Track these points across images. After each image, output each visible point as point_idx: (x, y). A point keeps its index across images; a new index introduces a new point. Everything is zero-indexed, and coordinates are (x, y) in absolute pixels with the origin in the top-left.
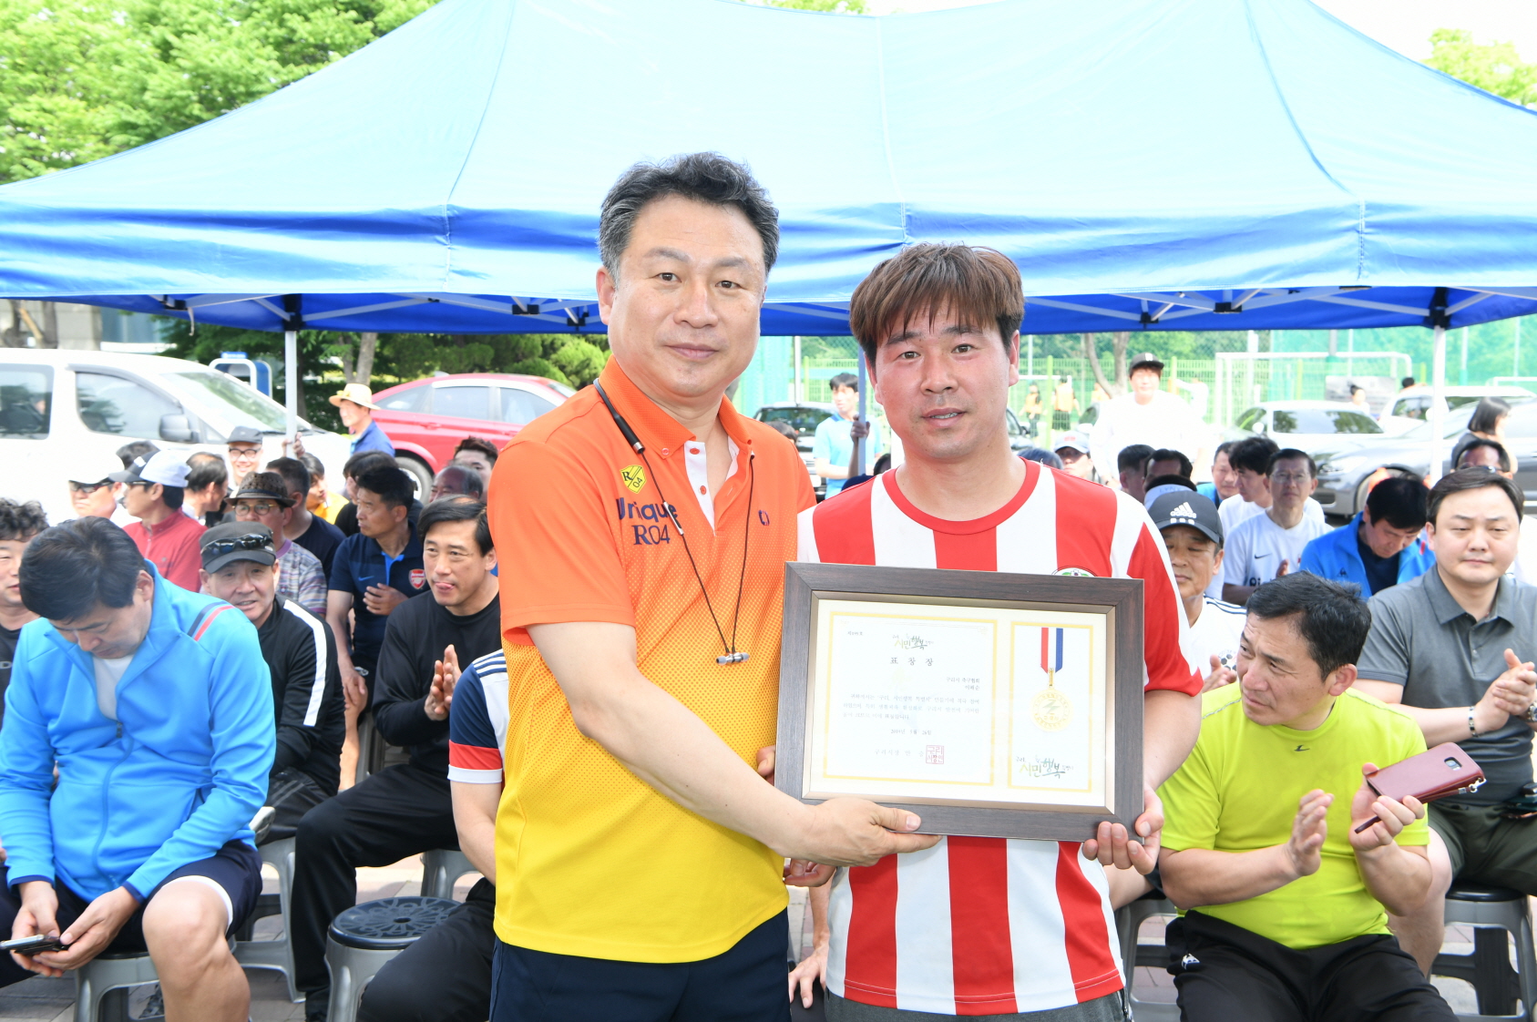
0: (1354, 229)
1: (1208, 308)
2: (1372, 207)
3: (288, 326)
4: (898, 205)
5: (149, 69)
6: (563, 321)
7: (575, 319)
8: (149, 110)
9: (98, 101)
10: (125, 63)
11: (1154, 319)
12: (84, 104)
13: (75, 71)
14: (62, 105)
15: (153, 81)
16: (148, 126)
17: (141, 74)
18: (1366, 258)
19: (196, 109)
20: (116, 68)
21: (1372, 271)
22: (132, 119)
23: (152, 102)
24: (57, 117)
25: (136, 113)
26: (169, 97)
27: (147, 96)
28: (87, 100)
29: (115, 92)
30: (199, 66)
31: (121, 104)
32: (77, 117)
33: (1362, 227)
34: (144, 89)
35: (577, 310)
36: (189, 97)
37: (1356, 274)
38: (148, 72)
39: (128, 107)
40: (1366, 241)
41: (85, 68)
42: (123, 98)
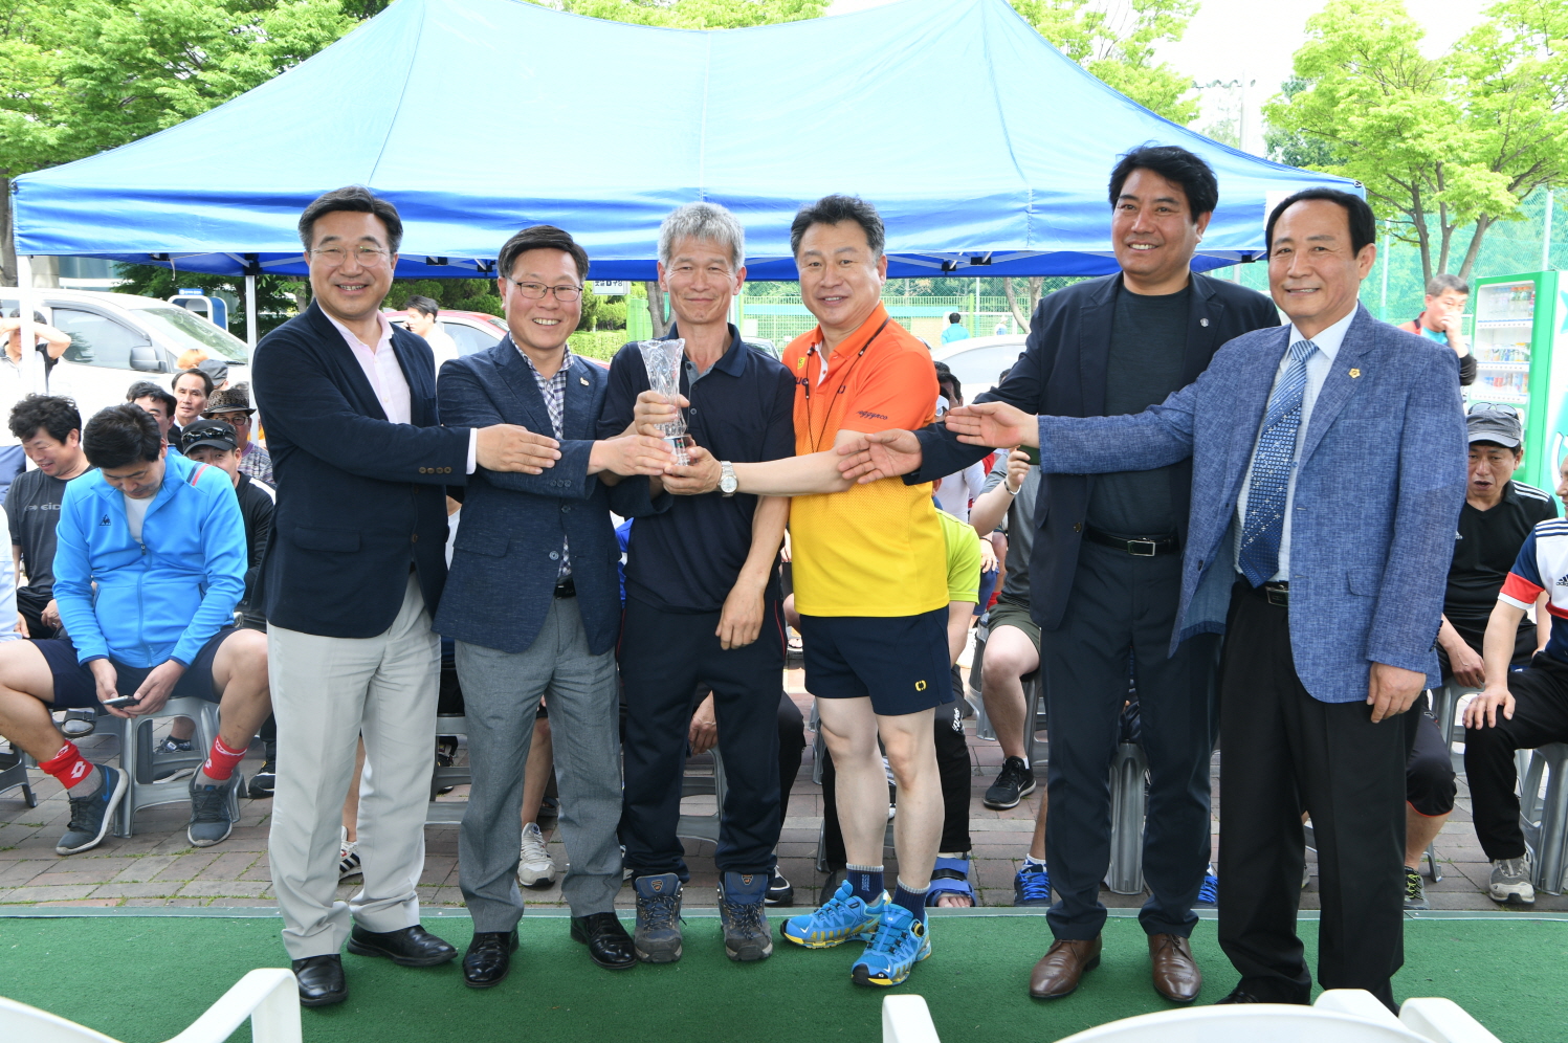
0: (1024, 210)
1: (967, 263)
2: (1039, 194)
3: (248, 272)
4: (698, 190)
5: (102, 15)
6: (475, 268)
7: (484, 267)
8: (104, 54)
9: (51, 42)
10: (79, 8)
11: (952, 267)
12: (38, 47)
13: (27, 13)
14: (17, 49)
15: (106, 25)
16: (103, 70)
17: (95, 18)
18: (1033, 231)
19: (150, 53)
20: (68, 12)
21: (1038, 240)
22: (86, 63)
23: (106, 46)
24: (12, 60)
25: (92, 57)
26: (124, 41)
27: (101, 40)
28: (41, 43)
29: (69, 37)
30: (151, 11)
31: (75, 48)
32: (32, 60)
33: (1030, 209)
34: (98, 34)
35: (486, 261)
36: (142, 41)
37: (1026, 242)
38: (102, 17)
39: (82, 51)
40: (1032, 218)
41: (39, 11)
42: (77, 42)
